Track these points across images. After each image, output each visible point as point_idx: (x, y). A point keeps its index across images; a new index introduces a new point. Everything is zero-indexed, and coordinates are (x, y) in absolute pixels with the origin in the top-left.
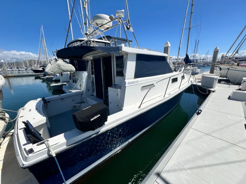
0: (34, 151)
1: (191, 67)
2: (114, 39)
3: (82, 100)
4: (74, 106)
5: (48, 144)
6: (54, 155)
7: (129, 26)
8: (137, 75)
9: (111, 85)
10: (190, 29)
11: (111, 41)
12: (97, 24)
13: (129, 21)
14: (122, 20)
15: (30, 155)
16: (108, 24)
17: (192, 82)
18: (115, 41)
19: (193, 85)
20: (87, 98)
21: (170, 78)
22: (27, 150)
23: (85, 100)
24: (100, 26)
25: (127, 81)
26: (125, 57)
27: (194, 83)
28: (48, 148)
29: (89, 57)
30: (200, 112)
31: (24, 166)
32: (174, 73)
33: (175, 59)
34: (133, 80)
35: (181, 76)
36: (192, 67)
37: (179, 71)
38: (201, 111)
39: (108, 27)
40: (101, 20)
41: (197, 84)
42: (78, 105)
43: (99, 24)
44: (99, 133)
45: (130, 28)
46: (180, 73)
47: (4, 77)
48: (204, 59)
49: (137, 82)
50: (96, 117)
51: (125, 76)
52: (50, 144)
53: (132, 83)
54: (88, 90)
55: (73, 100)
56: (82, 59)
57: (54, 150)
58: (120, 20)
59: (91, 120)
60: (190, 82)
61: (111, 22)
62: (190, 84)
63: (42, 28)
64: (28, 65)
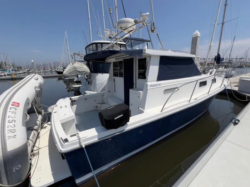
0: (68, 141)
1: (223, 68)
2: (130, 40)
3: (103, 100)
4: (96, 106)
5: (79, 136)
6: (84, 146)
7: (154, 28)
8: (160, 78)
9: (132, 87)
10: (223, 24)
11: (126, 42)
12: (121, 28)
13: (153, 24)
14: (146, 23)
15: (66, 143)
16: (132, 27)
17: (225, 86)
18: (131, 42)
19: (227, 89)
20: (108, 99)
21: (197, 81)
22: (63, 139)
23: (105, 101)
24: (124, 30)
25: (149, 84)
26: (148, 59)
27: (229, 88)
28: (79, 140)
29: (112, 60)
30: (237, 122)
31: (62, 152)
32: (203, 76)
33: (203, 59)
34: (156, 83)
35: (212, 79)
36: (225, 68)
37: (209, 73)
38: (239, 121)
39: (132, 29)
40: (125, 24)
41: (232, 89)
42: (99, 105)
43: (123, 28)
44: (124, 131)
45: (154, 30)
46: (211, 75)
47: (43, 77)
48: (241, 58)
49: (160, 85)
50: (119, 117)
51: (147, 78)
52: (81, 137)
53: (154, 85)
54: (109, 91)
55: (95, 101)
56: (105, 61)
57: (83, 142)
58: (145, 23)
59: (115, 119)
60: (223, 86)
61: (135, 25)
62: (223, 89)
63: (66, 32)
64: (53, 67)
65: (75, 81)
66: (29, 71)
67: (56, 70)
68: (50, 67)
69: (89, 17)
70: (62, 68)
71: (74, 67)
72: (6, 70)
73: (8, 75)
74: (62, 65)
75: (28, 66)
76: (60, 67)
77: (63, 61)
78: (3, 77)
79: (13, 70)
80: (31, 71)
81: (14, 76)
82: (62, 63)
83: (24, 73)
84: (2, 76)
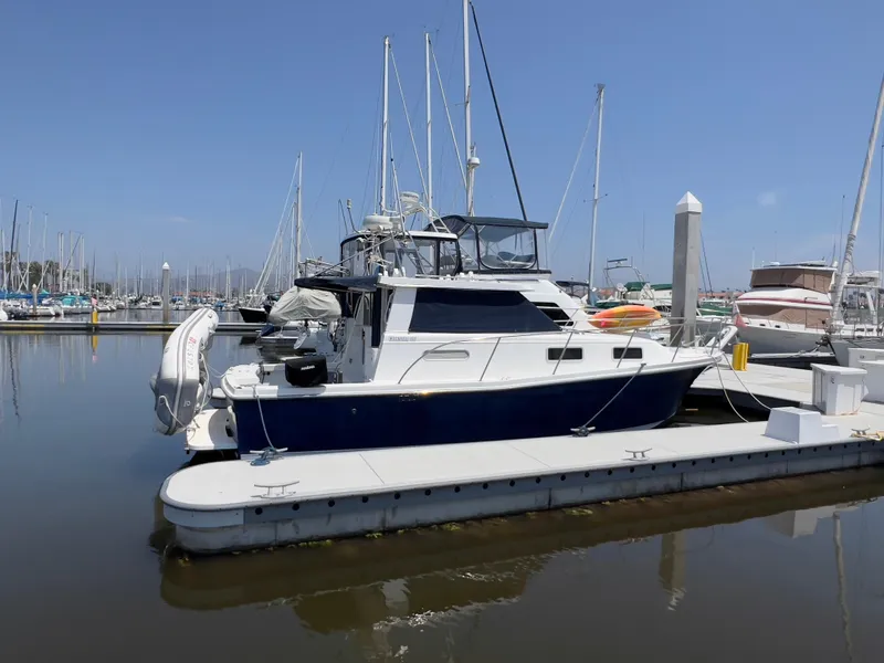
2: (475, 224)
11: (460, 233)
18: (477, 231)
25: (387, 334)
34: (405, 335)
35: (614, 347)
49: (413, 339)
50: (308, 368)
53: (400, 339)
63: (300, 163)
64: (228, 292)
65: (296, 347)
66: (136, 302)
67: (238, 304)
68: (219, 289)
69: (385, 120)
70: (264, 298)
71: (300, 299)
72: (61, 296)
73: (67, 314)
74: (264, 283)
75: (139, 283)
76: (258, 291)
77: (271, 266)
78: (52, 320)
79: (84, 297)
80: (142, 305)
81: (96, 320)
82: (267, 279)
83: (120, 308)
84: (50, 316)
